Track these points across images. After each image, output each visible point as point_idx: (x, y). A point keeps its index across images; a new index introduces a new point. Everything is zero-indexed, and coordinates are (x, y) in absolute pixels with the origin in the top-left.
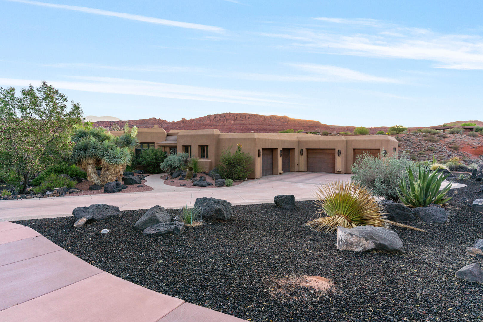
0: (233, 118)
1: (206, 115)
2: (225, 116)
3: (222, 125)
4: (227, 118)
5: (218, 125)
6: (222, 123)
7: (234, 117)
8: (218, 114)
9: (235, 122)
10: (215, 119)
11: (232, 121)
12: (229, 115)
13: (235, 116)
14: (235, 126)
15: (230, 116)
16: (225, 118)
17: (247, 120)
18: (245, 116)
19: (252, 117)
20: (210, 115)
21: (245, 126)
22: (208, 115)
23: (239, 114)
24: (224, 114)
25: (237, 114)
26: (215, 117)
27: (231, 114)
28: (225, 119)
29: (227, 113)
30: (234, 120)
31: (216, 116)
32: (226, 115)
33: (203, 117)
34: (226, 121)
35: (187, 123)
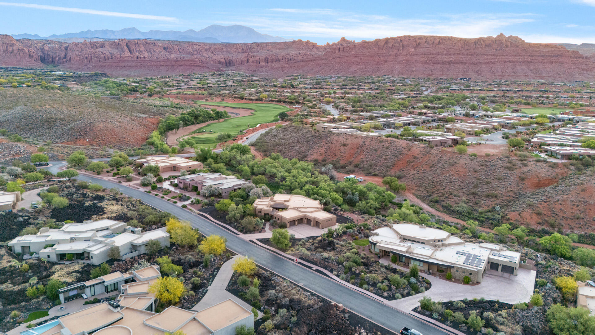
0: (414, 44)
1: (374, 40)
2: (401, 41)
3: (396, 56)
4: (405, 43)
5: (390, 55)
6: (396, 51)
7: (416, 41)
8: (392, 38)
9: (416, 50)
10: (385, 46)
11: (412, 48)
12: (407, 39)
13: (417, 40)
14: (415, 57)
15: (410, 40)
16: (401, 44)
17: (436, 46)
18: (433, 40)
19: (444, 41)
20: (380, 39)
21: (431, 56)
22: (376, 40)
23: (425, 37)
24: (400, 37)
25: (420, 38)
27: (412, 37)
28: (402, 46)
29: (405, 37)
30: (415, 48)
31: (387, 41)
32: (403, 39)
34: (403, 48)
35: (345, 50)
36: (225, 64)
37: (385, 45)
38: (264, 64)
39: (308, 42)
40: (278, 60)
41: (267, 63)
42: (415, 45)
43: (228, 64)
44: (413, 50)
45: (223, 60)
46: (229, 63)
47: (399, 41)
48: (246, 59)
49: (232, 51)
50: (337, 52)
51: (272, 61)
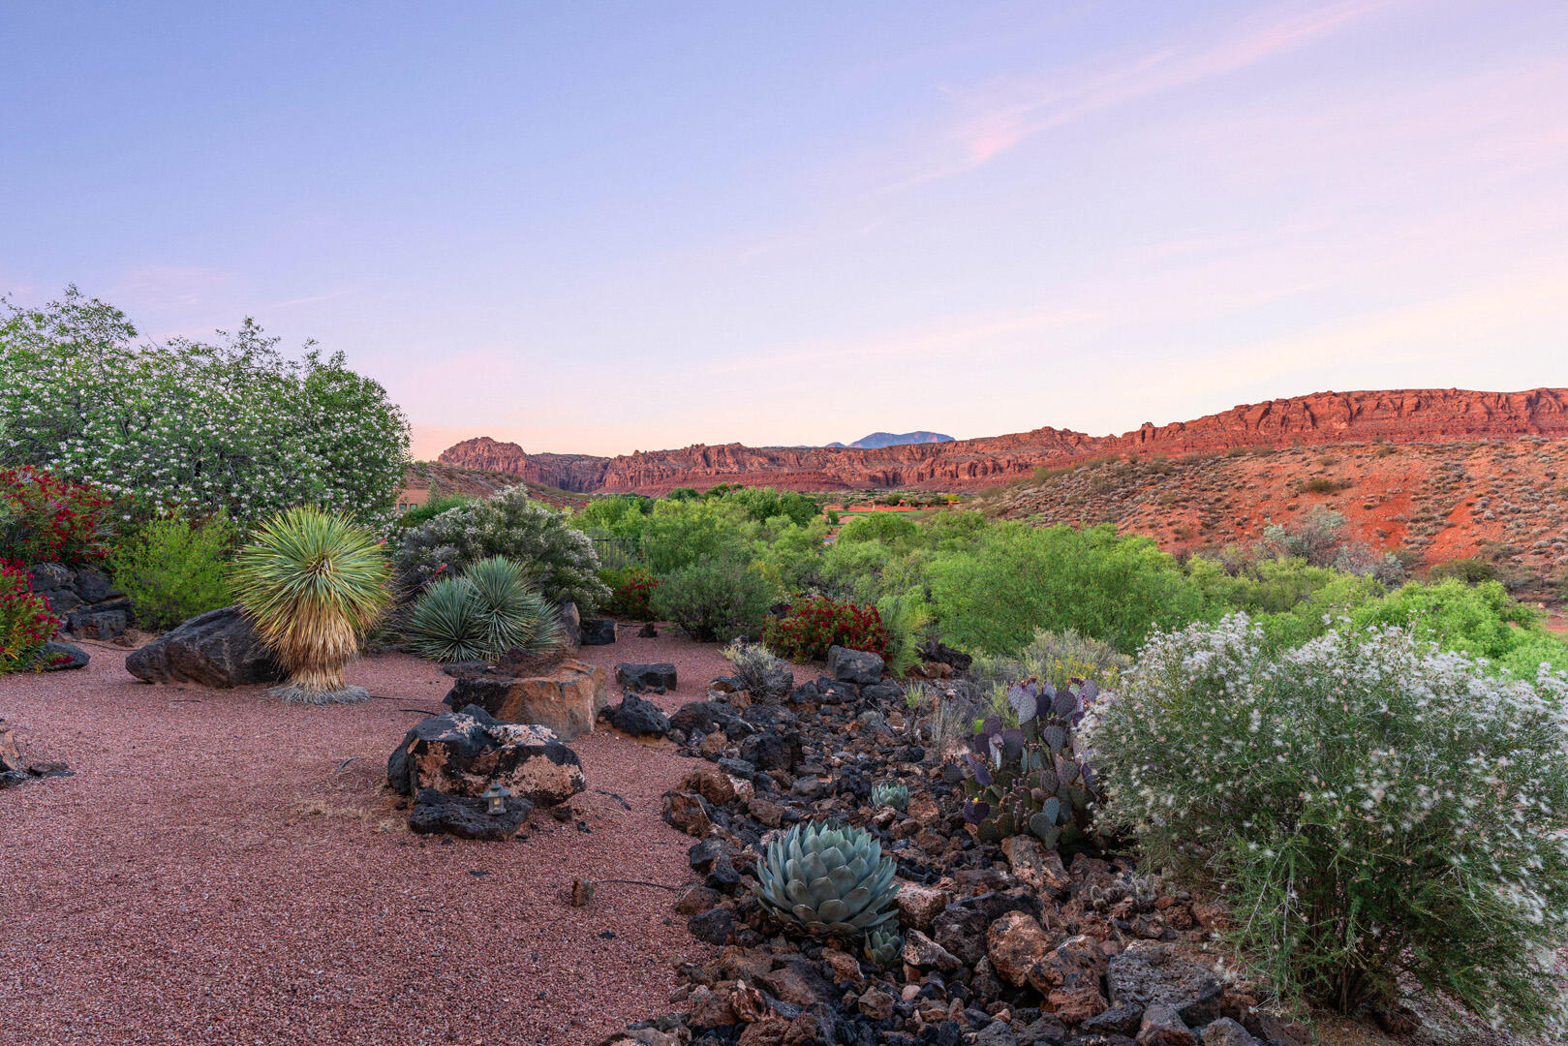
0: (1345, 411)
1: (1231, 408)
2: (1307, 407)
4: (1319, 410)
6: (1296, 430)
7: (1349, 405)
8: (1278, 401)
9: (1350, 425)
10: (1264, 421)
11: (1339, 421)
12: (1324, 400)
13: (1352, 401)
15: (1331, 403)
16: (1307, 413)
17: (1409, 415)
18: (1399, 400)
19: (1432, 401)
20: (1247, 406)
22: (1238, 407)
24: (1303, 398)
25: (1362, 396)
26: (1267, 412)
27: (1336, 394)
28: (1309, 418)
29: (1317, 396)
30: (1351, 419)
31: (1268, 408)
32: (1312, 401)
33: (1217, 416)
34: (1314, 424)
35: (1157, 436)
36: (884, 483)
37: (1262, 418)
38: (967, 477)
39: (1066, 432)
40: (997, 468)
41: (974, 475)
42: (1348, 416)
43: (891, 482)
44: (1344, 425)
45: (880, 475)
46: (894, 479)
47: (1302, 406)
48: (929, 470)
49: (901, 458)
50: (1138, 440)
51: (985, 472)
